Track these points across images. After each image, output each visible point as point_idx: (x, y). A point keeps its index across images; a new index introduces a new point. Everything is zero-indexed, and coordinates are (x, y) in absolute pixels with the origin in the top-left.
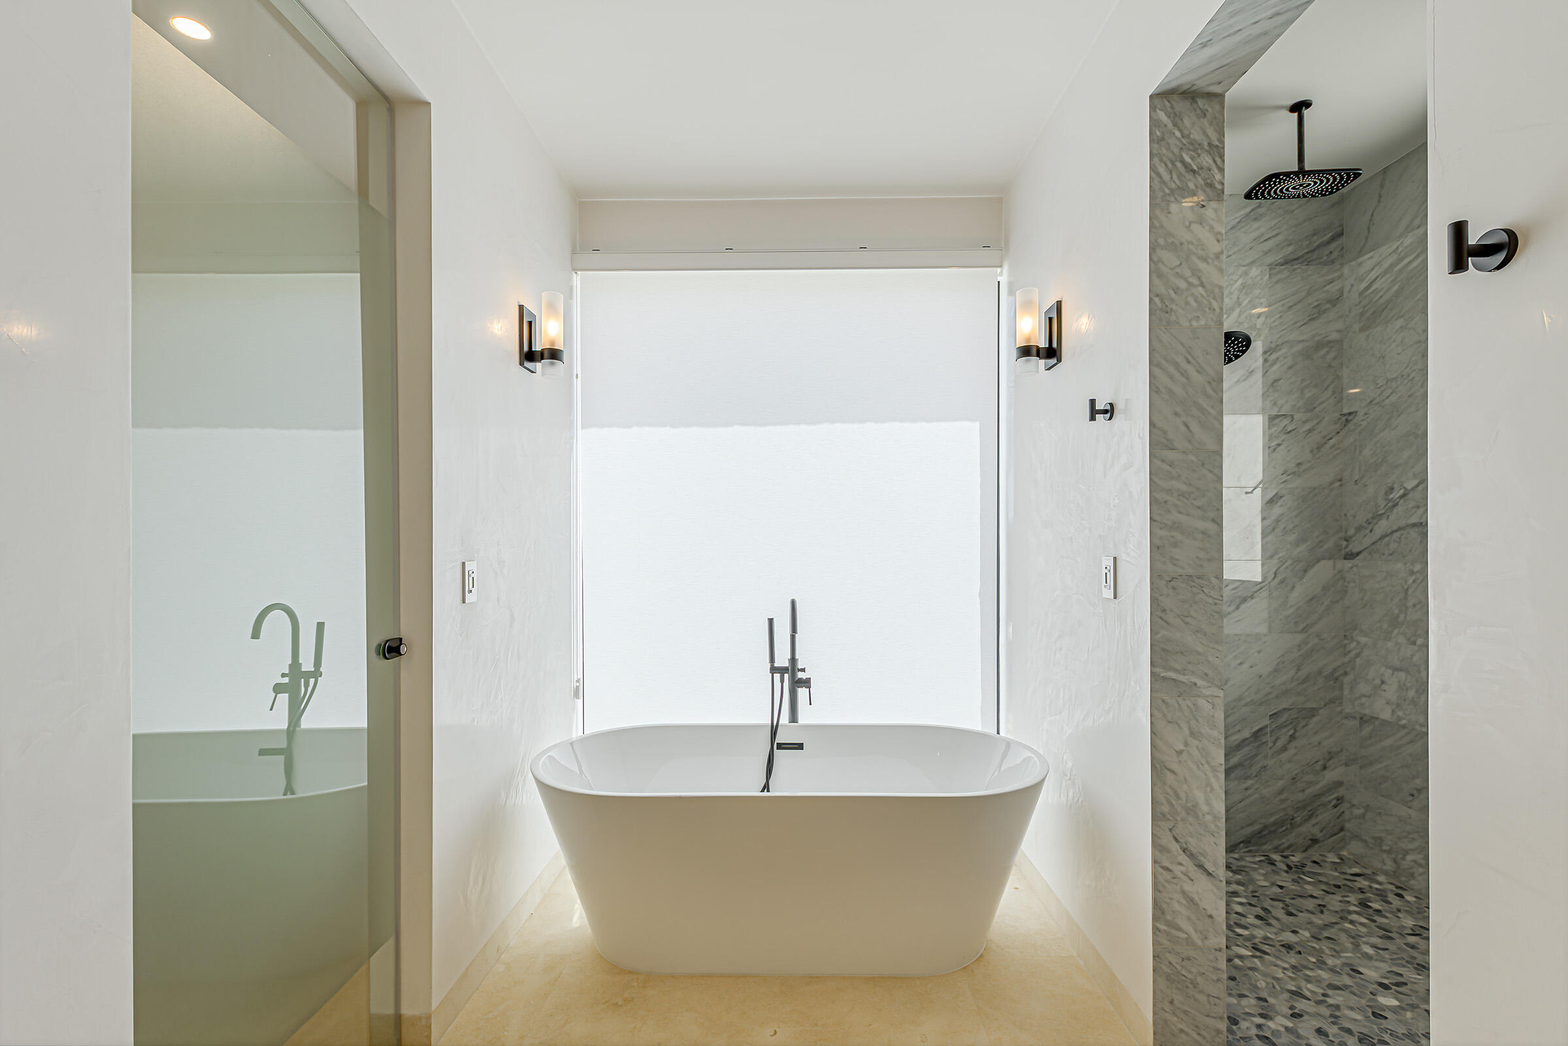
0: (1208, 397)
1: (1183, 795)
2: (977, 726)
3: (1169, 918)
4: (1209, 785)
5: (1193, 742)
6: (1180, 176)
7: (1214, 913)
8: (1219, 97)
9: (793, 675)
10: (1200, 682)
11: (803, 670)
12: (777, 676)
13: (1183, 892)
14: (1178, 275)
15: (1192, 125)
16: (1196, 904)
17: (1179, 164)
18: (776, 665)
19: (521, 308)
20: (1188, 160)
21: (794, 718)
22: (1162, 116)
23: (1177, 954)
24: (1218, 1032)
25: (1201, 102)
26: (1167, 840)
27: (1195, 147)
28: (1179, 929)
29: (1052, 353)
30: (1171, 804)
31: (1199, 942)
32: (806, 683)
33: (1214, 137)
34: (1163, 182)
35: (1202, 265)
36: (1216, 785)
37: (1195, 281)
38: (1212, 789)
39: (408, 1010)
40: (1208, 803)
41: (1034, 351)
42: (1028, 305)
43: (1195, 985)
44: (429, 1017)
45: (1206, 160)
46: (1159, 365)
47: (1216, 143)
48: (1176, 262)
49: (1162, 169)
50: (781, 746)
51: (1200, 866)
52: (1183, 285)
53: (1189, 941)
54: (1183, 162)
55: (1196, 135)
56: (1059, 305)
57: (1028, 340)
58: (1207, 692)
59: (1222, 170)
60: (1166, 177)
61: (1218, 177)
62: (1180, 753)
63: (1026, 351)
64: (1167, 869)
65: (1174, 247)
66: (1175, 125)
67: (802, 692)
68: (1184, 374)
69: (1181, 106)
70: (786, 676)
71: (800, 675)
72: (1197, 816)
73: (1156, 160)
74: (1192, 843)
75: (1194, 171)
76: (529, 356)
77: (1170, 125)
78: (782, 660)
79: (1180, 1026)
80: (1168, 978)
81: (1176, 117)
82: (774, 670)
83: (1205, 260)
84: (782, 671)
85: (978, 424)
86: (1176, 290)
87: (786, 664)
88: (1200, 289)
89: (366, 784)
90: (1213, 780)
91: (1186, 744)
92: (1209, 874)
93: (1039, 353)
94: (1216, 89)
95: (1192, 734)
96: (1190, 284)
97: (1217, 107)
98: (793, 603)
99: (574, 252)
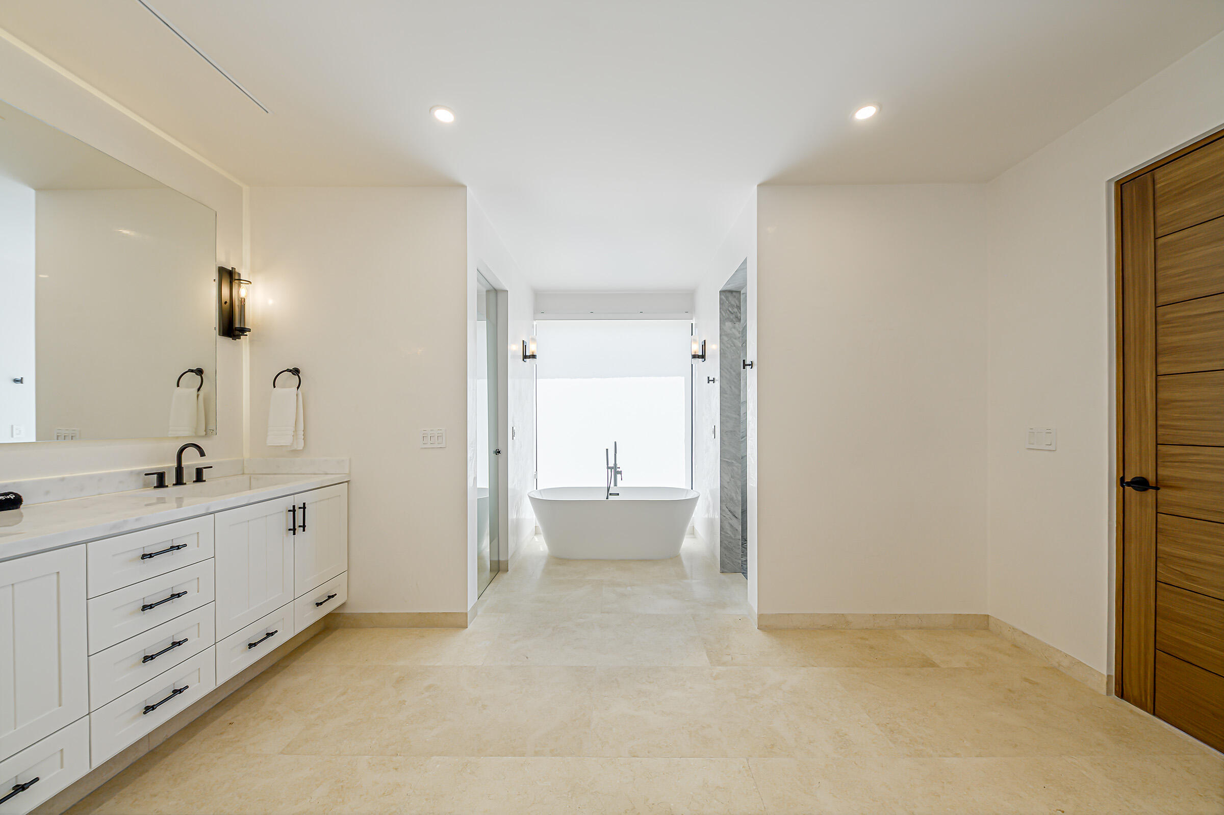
0: (737, 379)
1: (729, 495)
2: (683, 487)
3: (725, 530)
4: (737, 492)
5: (732, 479)
6: (728, 314)
7: (738, 529)
8: (740, 292)
9: (615, 470)
10: (734, 462)
11: (619, 468)
12: (609, 470)
13: (729, 523)
14: (728, 343)
15: (733, 301)
16: (733, 526)
17: (728, 311)
18: (609, 466)
19: (523, 341)
20: (730, 310)
21: (615, 485)
22: (723, 297)
23: (727, 541)
24: (739, 563)
25: (734, 294)
26: (724, 508)
27: (732, 306)
28: (728, 533)
29: (703, 357)
30: (725, 497)
31: (733, 537)
32: (620, 473)
33: (738, 303)
34: (723, 316)
35: (734, 340)
36: (739, 493)
37: (732, 345)
38: (738, 493)
39: (501, 559)
40: (736, 497)
41: (697, 356)
42: (695, 341)
43: (732, 549)
44: (508, 561)
45: (736, 310)
46: (722, 370)
47: (738, 305)
48: (727, 340)
49: (723, 312)
50: (611, 494)
51: (734, 516)
52: (729, 346)
53: (731, 538)
54: (729, 311)
55: (733, 303)
56: (705, 341)
57: (695, 353)
58: (736, 465)
59: (740, 313)
60: (724, 314)
61: (739, 315)
62: (728, 482)
63: (694, 356)
64: (724, 516)
65: (727, 335)
66: (727, 300)
67: (619, 476)
68: (730, 372)
69: (729, 295)
70: (613, 470)
71: (618, 469)
72: (733, 501)
73: (721, 310)
74: (732, 509)
75: (732, 313)
76: (525, 357)
77: (725, 300)
78: (611, 464)
79: (728, 562)
80: (725, 548)
81: (727, 298)
82: (608, 468)
83: (736, 339)
84: (611, 468)
85: (684, 378)
86: (727, 347)
87: (613, 466)
88: (734, 348)
89: (488, 496)
90: (738, 490)
91: (730, 480)
92: (736, 518)
93: (699, 357)
94: (739, 290)
95: (732, 477)
96: (731, 346)
97: (739, 295)
98: (615, 442)
99: (534, 313)
